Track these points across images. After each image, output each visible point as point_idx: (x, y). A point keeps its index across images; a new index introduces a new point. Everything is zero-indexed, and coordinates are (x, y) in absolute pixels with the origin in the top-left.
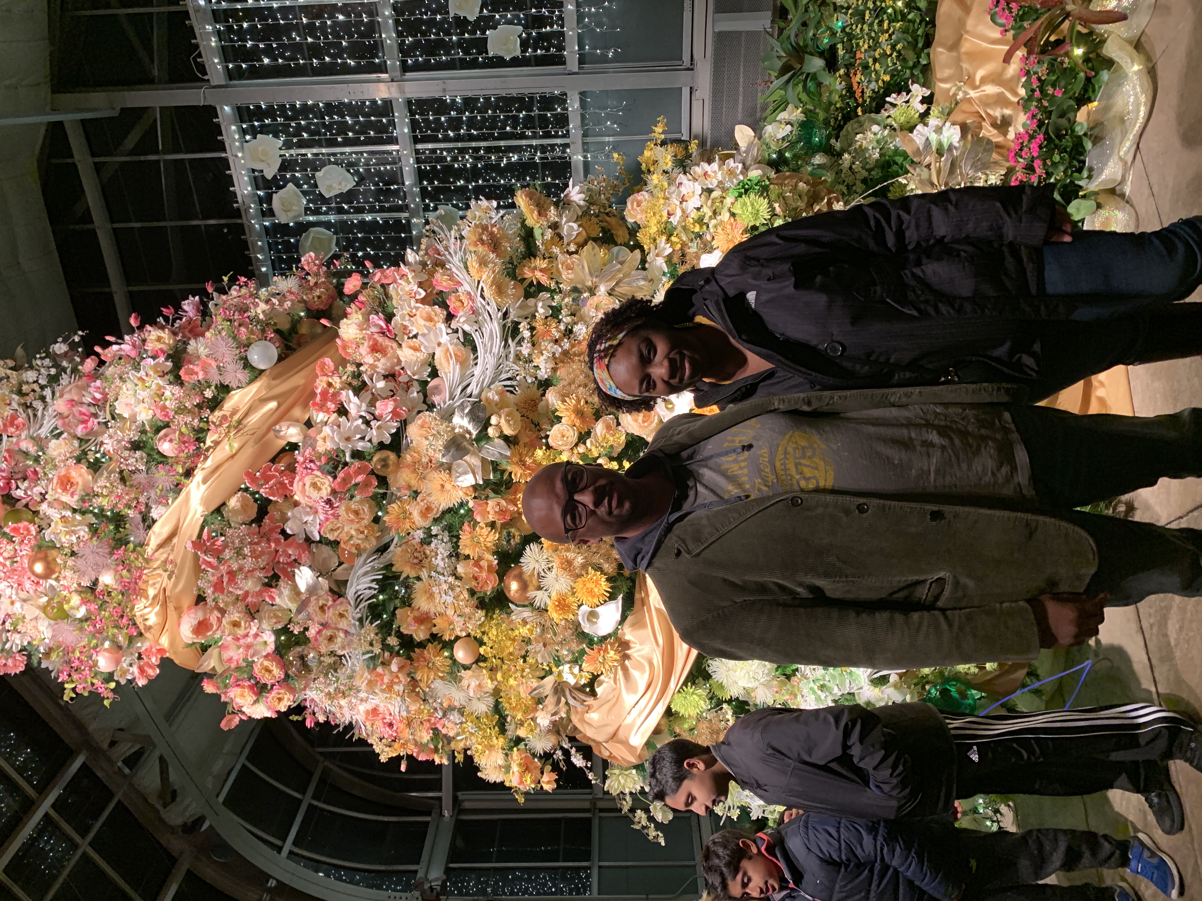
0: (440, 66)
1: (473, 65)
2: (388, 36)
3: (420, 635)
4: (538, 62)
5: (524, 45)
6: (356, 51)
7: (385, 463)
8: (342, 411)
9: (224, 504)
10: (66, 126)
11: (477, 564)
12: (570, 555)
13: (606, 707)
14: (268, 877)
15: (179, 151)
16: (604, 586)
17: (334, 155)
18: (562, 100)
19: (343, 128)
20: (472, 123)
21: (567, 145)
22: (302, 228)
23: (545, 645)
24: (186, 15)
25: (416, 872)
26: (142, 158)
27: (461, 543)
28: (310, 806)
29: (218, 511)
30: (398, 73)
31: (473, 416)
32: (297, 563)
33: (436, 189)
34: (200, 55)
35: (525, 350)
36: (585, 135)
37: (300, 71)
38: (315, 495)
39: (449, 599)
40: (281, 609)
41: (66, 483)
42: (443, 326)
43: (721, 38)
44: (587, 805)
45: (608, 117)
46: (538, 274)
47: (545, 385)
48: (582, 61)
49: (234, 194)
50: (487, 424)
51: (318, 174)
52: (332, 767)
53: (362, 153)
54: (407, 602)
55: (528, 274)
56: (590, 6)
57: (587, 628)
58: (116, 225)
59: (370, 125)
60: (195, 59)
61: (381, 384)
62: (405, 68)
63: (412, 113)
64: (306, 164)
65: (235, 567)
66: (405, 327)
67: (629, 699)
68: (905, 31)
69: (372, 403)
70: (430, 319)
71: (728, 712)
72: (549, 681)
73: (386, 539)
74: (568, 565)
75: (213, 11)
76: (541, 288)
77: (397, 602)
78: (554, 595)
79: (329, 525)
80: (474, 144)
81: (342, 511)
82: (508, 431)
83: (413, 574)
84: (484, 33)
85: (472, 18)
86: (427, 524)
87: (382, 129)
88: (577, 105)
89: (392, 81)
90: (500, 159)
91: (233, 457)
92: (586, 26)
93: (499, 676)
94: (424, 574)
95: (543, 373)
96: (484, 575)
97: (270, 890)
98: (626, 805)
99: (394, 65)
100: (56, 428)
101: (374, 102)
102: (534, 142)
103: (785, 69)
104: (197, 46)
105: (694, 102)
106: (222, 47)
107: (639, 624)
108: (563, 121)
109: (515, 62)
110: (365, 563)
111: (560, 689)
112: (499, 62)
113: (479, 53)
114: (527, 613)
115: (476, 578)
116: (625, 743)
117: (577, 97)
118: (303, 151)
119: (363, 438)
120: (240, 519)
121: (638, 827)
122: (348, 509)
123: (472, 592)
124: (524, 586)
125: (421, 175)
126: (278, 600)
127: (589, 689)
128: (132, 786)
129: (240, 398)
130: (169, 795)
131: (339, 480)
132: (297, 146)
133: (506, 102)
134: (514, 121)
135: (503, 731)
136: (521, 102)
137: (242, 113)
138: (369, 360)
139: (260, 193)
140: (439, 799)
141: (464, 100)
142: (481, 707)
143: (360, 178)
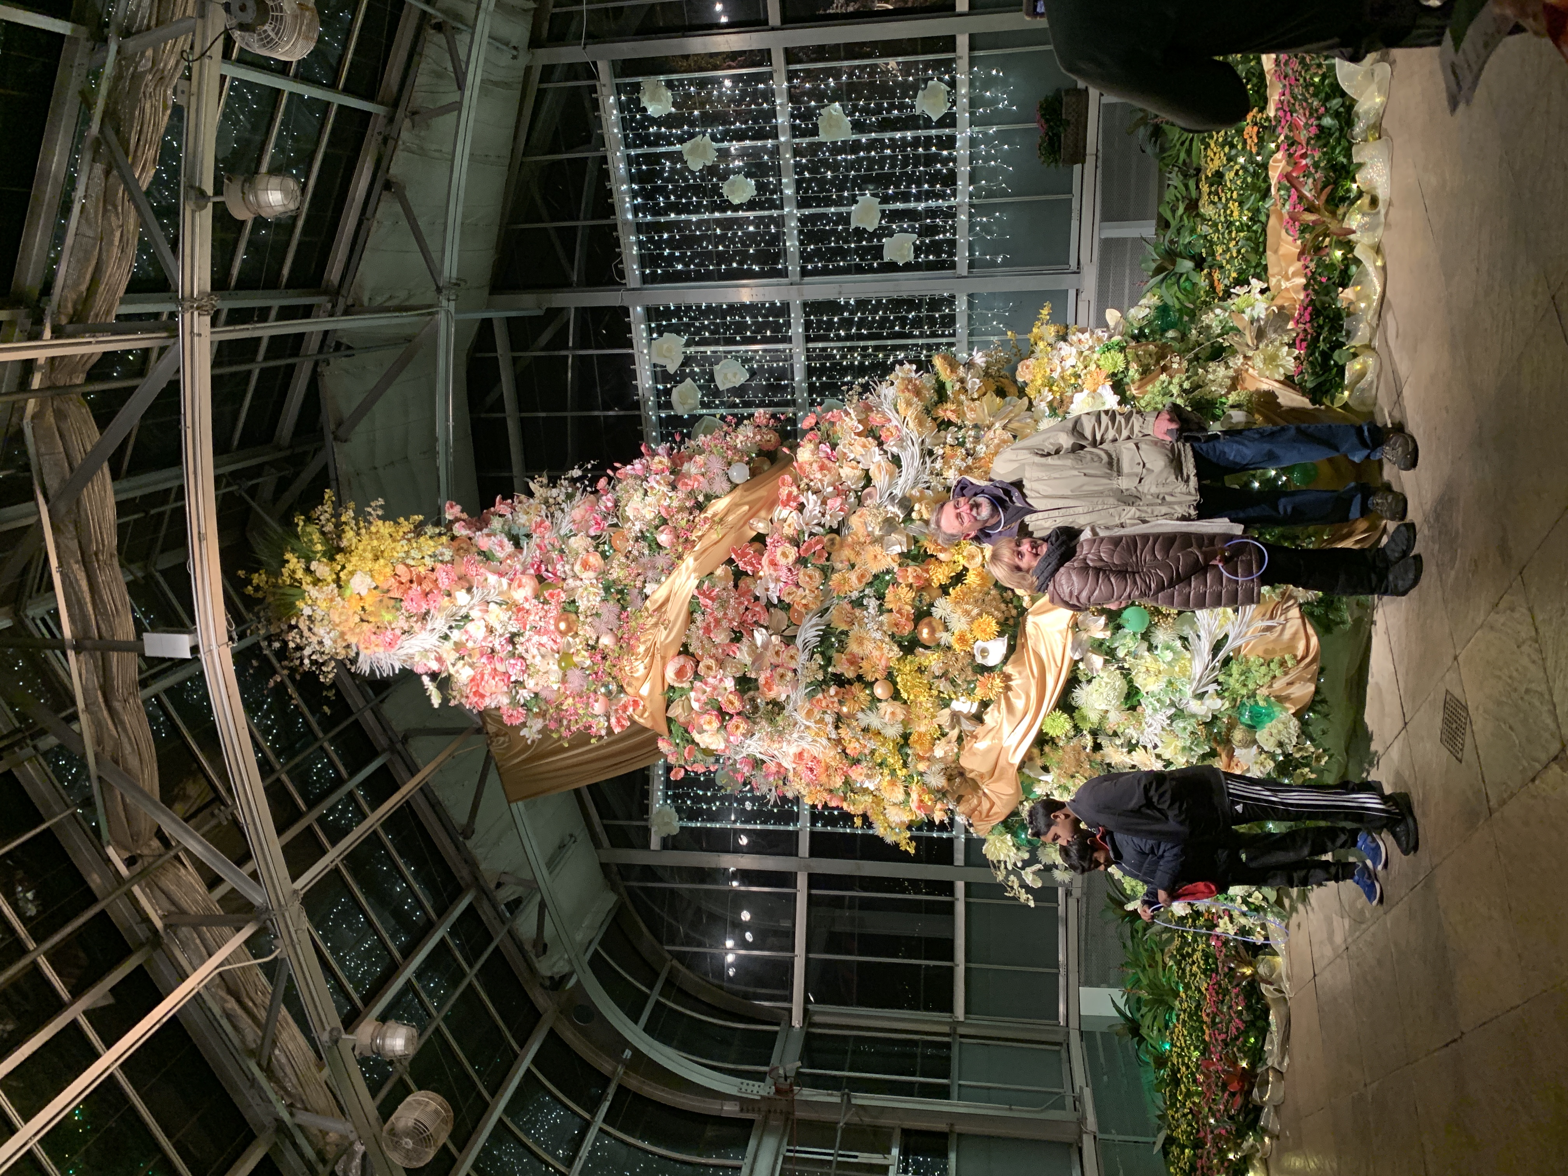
0: (838, 271)
1: (868, 269)
2: (792, 244)
3: (850, 674)
4: (930, 266)
5: (917, 250)
6: (761, 258)
7: (832, 541)
8: (801, 508)
9: (712, 573)
10: (495, 322)
11: (899, 612)
12: (969, 607)
14: (628, 1043)
15: (589, 347)
16: (995, 627)
17: (732, 352)
18: (951, 301)
19: (741, 327)
20: (862, 323)
21: (953, 343)
22: (695, 419)
24: (614, 227)
26: (556, 353)
27: (886, 600)
29: (708, 577)
30: (797, 278)
31: (901, 506)
32: (757, 623)
33: (823, 385)
34: (621, 262)
35: (938, 466)
36: (971, 335)
37: (709, 276)
38: (783, 561)
40: (740, 661)
41: (586, 566)
42: (877, 451)
43: (1106, 244)
45: (995, 317)
46: (949, 414)
48: (971, 265)
49: (636, 387)
50: (912, 510)
51: (716, 368)
52: (680, 966)
53: (757, 351)
54: (841, 650)
55: (941, 413)
56: (982, 216)
57: (979, 659)
58: (524, 415)
59: (767, 325)
60: (616, 266)
61: (830, 489)
62: (804, 273)
63: (807, 314)
64: (704, 360)
66: (845, 453)
67: (1008, 725)
68: (1248, 239)
69: (825, 500)
70: (864, 446)
72: (947, 711)
73: (827, 603)
74: (967, 613)
75: (638, 223)
76: (950, 423)
77: (834, 649)
78: (956, 634)
79: (787, 589)
80: (862, 343)
81: (801, 577)
83: (846, 630)
84: (879, 240)
85: (871, 230)
86: (861, 586)
87: (777, 328)
88: (964, 307)
89: (792, 284)
90: (887, 357)
91: (717, 541)
92: (977, 234)
94: (855, 627)
96: (904, 623)
97: (627, 1059)
98: (1000, 875)
99: (794, 270)
100: (573, 529)
101: (773, 304)
102: (920, 342)
103: (1159, 270)
104: (620, 254)
105: (1079, 303)
106: (641, 255)
107: (1019, 662)
108: (949, 321)
109: (908, 267)
110: (811, 620)
111: (956, 717)
112: (892, 267)
113: (874, 258)
114: (932, 653)
115: (896, 625)
117: (965, 299)
118: (702, 349)
119: (819, 523)
121: (1010, 893)
122: (805, 576)
123: (894, 635)
124: (933, 631)
125: (810, 371)
126: (738, 656)
127: (978, 718)
128: (510, 932)
129: (719, 506)
130: (542, 948)
131: (803, 548)
132: (698, 344)
133: (897, 304)
134: (903, 321)
135: (905, 765)
136: (911, 303)
137: (652, 313)
138: (819, 476)
139: (660, 387)
140: (790, 1010)
141: (857, 302)
142: (893, 732)
143: (753, 373)
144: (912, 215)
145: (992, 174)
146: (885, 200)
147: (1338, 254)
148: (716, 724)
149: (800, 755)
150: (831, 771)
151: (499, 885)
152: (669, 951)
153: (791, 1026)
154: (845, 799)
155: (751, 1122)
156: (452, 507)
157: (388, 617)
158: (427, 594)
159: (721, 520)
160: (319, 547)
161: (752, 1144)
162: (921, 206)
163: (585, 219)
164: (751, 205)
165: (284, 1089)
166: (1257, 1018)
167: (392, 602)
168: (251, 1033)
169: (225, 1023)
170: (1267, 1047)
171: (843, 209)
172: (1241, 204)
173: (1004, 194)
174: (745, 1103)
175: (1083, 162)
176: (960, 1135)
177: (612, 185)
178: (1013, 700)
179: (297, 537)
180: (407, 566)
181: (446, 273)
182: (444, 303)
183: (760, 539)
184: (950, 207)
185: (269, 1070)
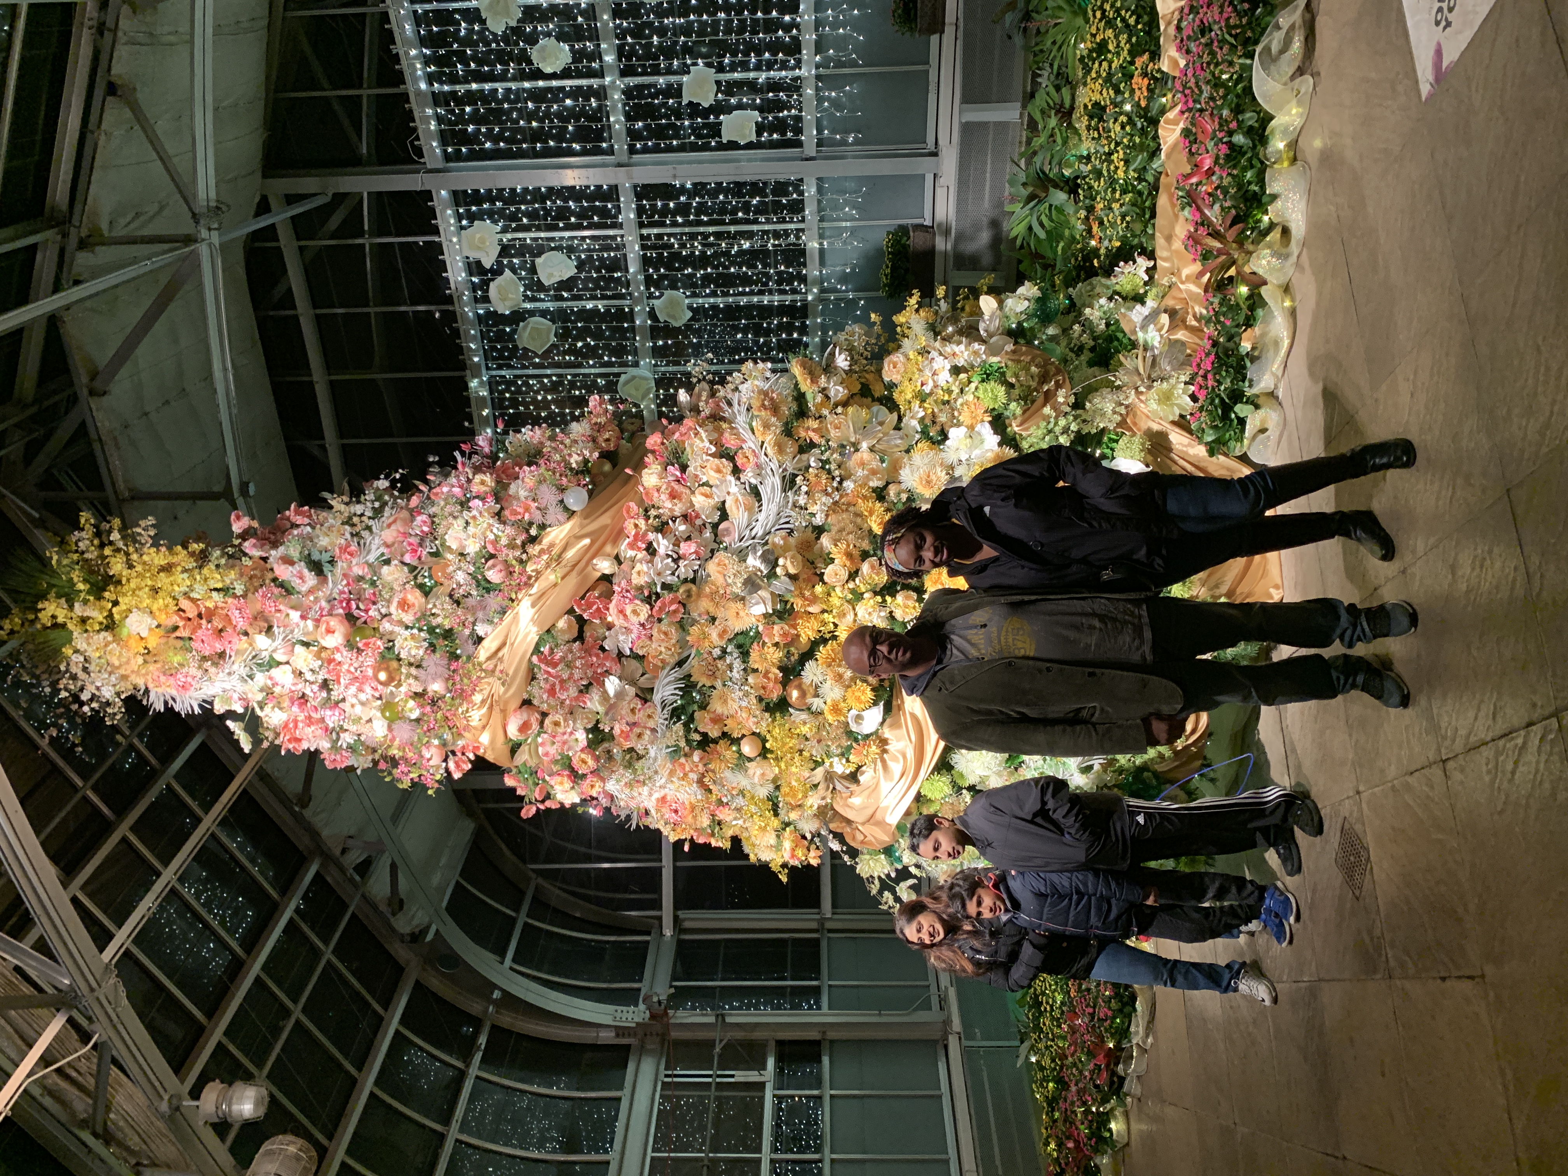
0: (670, 149)
1: (706, 148)
2: (617, 120)
3: (714, 733)
4: (772, 145)
5: (760, 129)
6: (582, 135)
7: (689, 593)
8: (651, 550)
9: (553, 626)
11: (766, 675)
12: (841, 670)
13: (866, 793)
14: (495, 986)
15: (389, 234)
16: (869, 695)
17: (553, 239)
18: (798, 185)
19: (566, 213)
20: (701, 209)
21: (803, 230)
22: (518, 317)
23: (819, 741)
24: (405, 97)
25: (639, 990)
26: (350, 242)
27: (751, 659)
28: (526, 924)
29: (548, 631)
30: (624, 158)
31: (764, 558)
32: (608, 673)
33: (662, 277)
34: (418, 138)
35: (802, 500)
36: (822, 220)
37: (521, 154)
38: (634, 619)
39: (744, 704)
40: (591, 711)
41: (404, 605)
42: (732, 479)
43: (968, 129)
44: (814, 925)
45: (846, 203)
46: (811, 434)
47: (819, 530)
48: (819, 144)
49: (447, 280)
50: (775, 565)
51: (539, 261)
52: (546, 885)
53: (583, 238)
54: (703, 706)
55: (803, 434)
56: (831, 90)
57: (854, 727)
58: (318, 311)
59: (594, 209)
60: (412, 143)
61: (682, 528)
63: (639, 199)
64: (523, 250)
65: (565, 676)
66: (696, 476)
67: (885, 786)
68: (1133, 202)
69: (677, 544)
70: (719, 471)
71: (967, 797)
72: (820, 771)
73: (685, 654)
74: (839, 677)
75: (433, 93)
76: (812, 445)
77: (695, 707)
78: (829, 702)
79: (640, 643)
80: (701, 229)
81: (655, 632)
82: (792, 571)
83: (708, 684)
84: (717, 117)
85: (706, 105)
86: (723, 643)
88: (813, 190)
89: (620, 165)
90: (731, 245)
91: (555, 585)
92: (825, 110)
93: (783, 765)
94: (718, 684)
95: (818, 520)
96: (771, 685)
97: (495, 1002)
98: (874, 889)
99: (621, 148)
100: (383, 554)
101: (599, 187)
102: (767, 228)
103: (1031, 198)
104: (415, 129)
105: (938, 190)
106: (441, 131)
107: (896, 725)
108: (797, 207)
109: (750, 146)
110: (668, 675)
111: (830, 777)
112: (733, 145)
113: (712, 136)
114: (804, 716)
115: (764, 688)
116: (881, 824)
117: (814, 182)
118: (520, 235)
119: (673, 574)
120: (567, 637)
121: (885, 907)
122: (659, 631)
123: (760, 699)
124: (803, 694)
125: (646, 261)
126: (589, 704)
127: (853, 777)
128: (363, 896)
129: (556, 534)
130: (397, 904)
131: (656, 608)
132: (515, 230)
133: (738, 188)
134: (746, 208)
135: (776, 815)
136: (756, 188)
137: (459, 198)
138: (668, 504)
139: (475, 280)
140: (660, 918)
141: (695, 185)
142: (763, 792)
143: (580, 266)
144: (752, 86)
145: (840, 43)
146: (721, 69)
147: (1244, 290)
148: (568, 785)
149: (663, 799)
150: (697, 811)
151: (344, 851)
152: (533, 870)
153: (662, 935)
154: (713, 835)
155: (628, 1047)
156: (238, 518)
157: (177, 659)
158: (221, 631)
159: (560, 556)
160: (81, 586)
161: (631, 1067)
162: (762, 77)
163: (369, 88)
164: (566, 74)
165: (128, 1149)
166: (1124, 1005)
167: (179, 643)
168: (81, 1105)
169: (47, 1101)
170: (1132, 1029)
171: (673, 79)
172: (1127, 162)
173: (854, 64)
174: (620, 1031)
175: (942, 32)
176: (832, 1042)
177: (399, 48)
178: (889, 763)
179: (54, 573)
180: (194, 601)
181: (202, 194)
182: (204, 233)
183: (607, 579)
184: (795, 79)
185: (107, 1138)
